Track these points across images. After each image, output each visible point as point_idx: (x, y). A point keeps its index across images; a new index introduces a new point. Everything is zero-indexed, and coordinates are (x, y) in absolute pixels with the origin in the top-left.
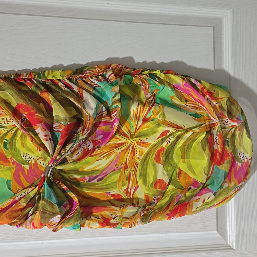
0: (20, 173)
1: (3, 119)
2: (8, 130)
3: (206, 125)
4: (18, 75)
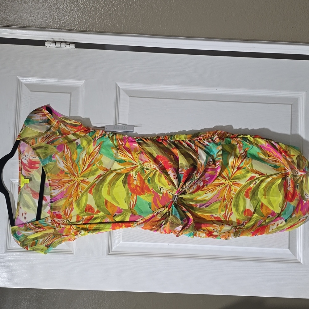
0: (157, 198)
1: (148, 164)
2: (151, 171)
3: (282, 173)
4: (158, 137)
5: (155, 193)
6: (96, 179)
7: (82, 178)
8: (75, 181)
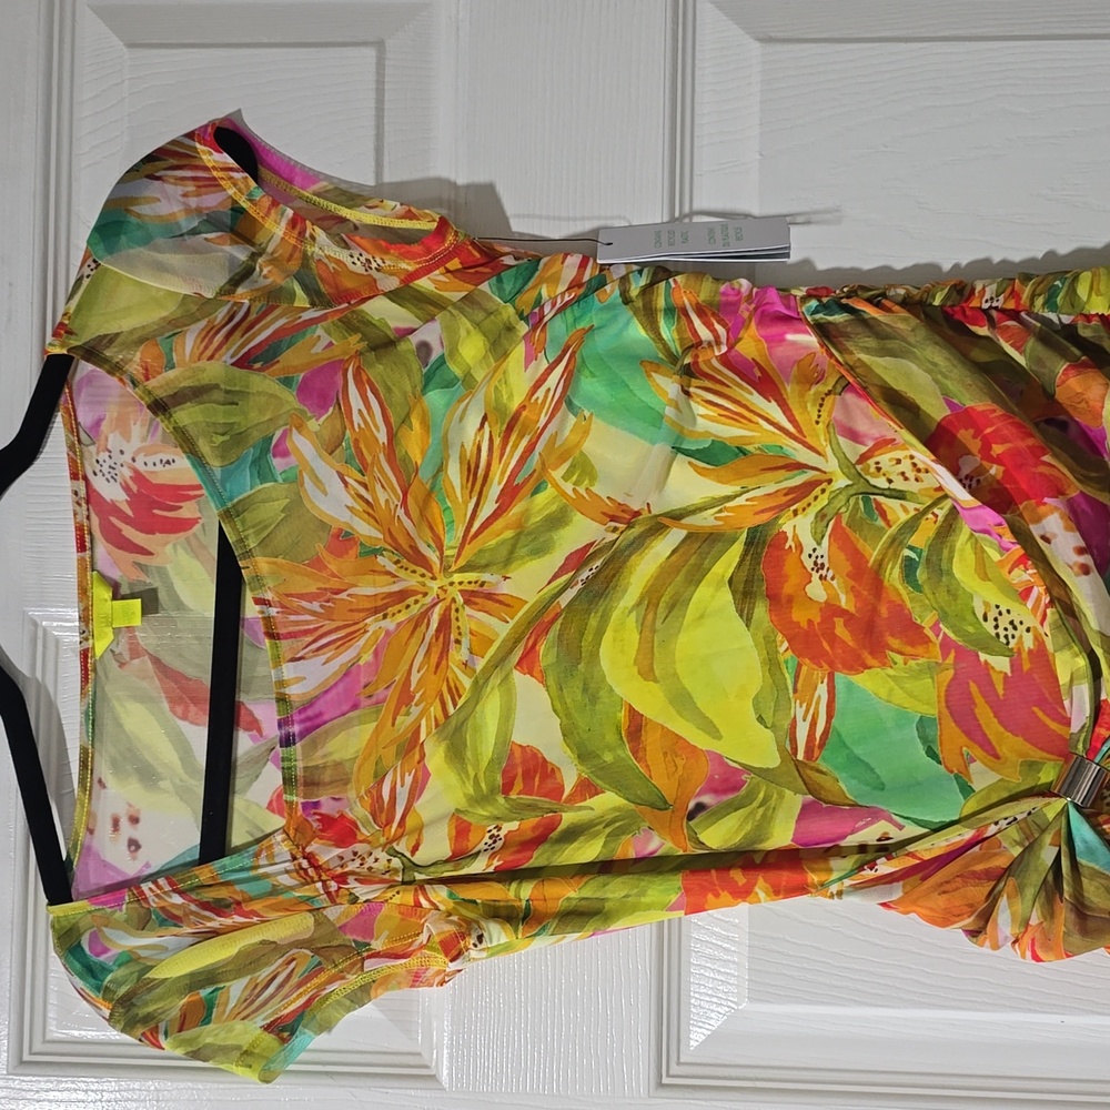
0: (974, 688)
1: (899, 461)
2: (921, 507)
4: (962, 290)
5: (960, 652)
6: (556, 577)
7: (472, 576)
8: (428, 600)
